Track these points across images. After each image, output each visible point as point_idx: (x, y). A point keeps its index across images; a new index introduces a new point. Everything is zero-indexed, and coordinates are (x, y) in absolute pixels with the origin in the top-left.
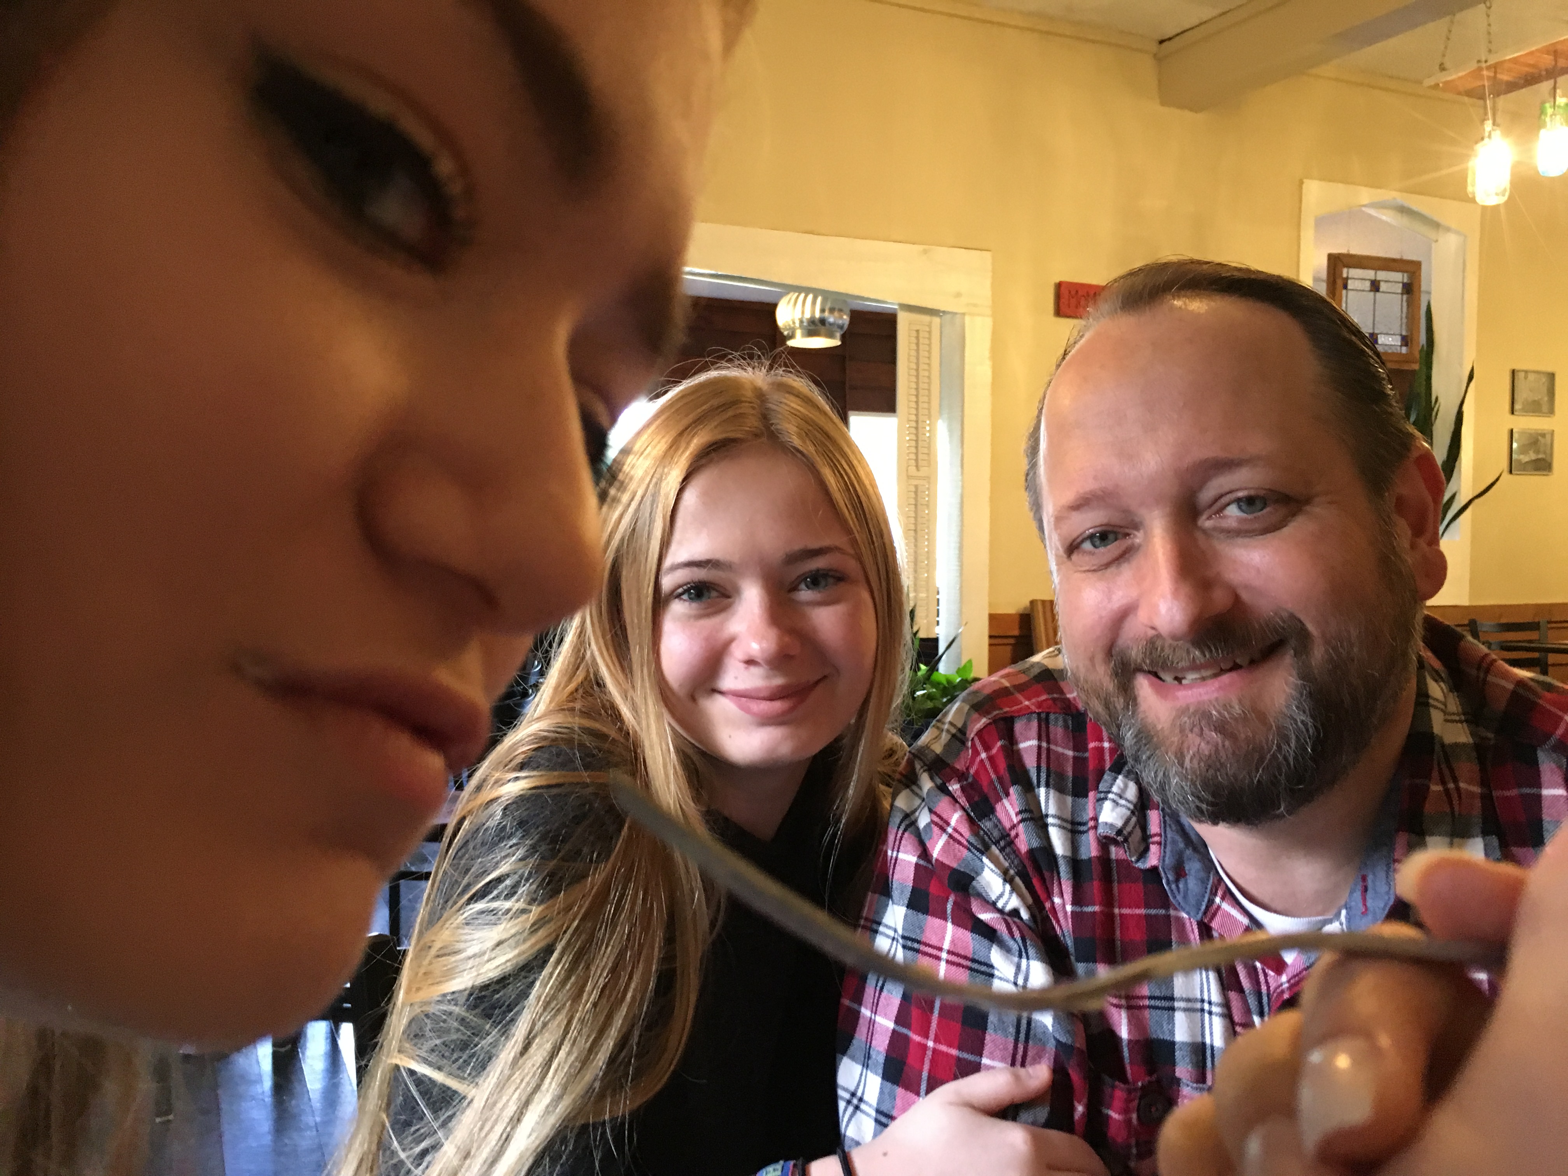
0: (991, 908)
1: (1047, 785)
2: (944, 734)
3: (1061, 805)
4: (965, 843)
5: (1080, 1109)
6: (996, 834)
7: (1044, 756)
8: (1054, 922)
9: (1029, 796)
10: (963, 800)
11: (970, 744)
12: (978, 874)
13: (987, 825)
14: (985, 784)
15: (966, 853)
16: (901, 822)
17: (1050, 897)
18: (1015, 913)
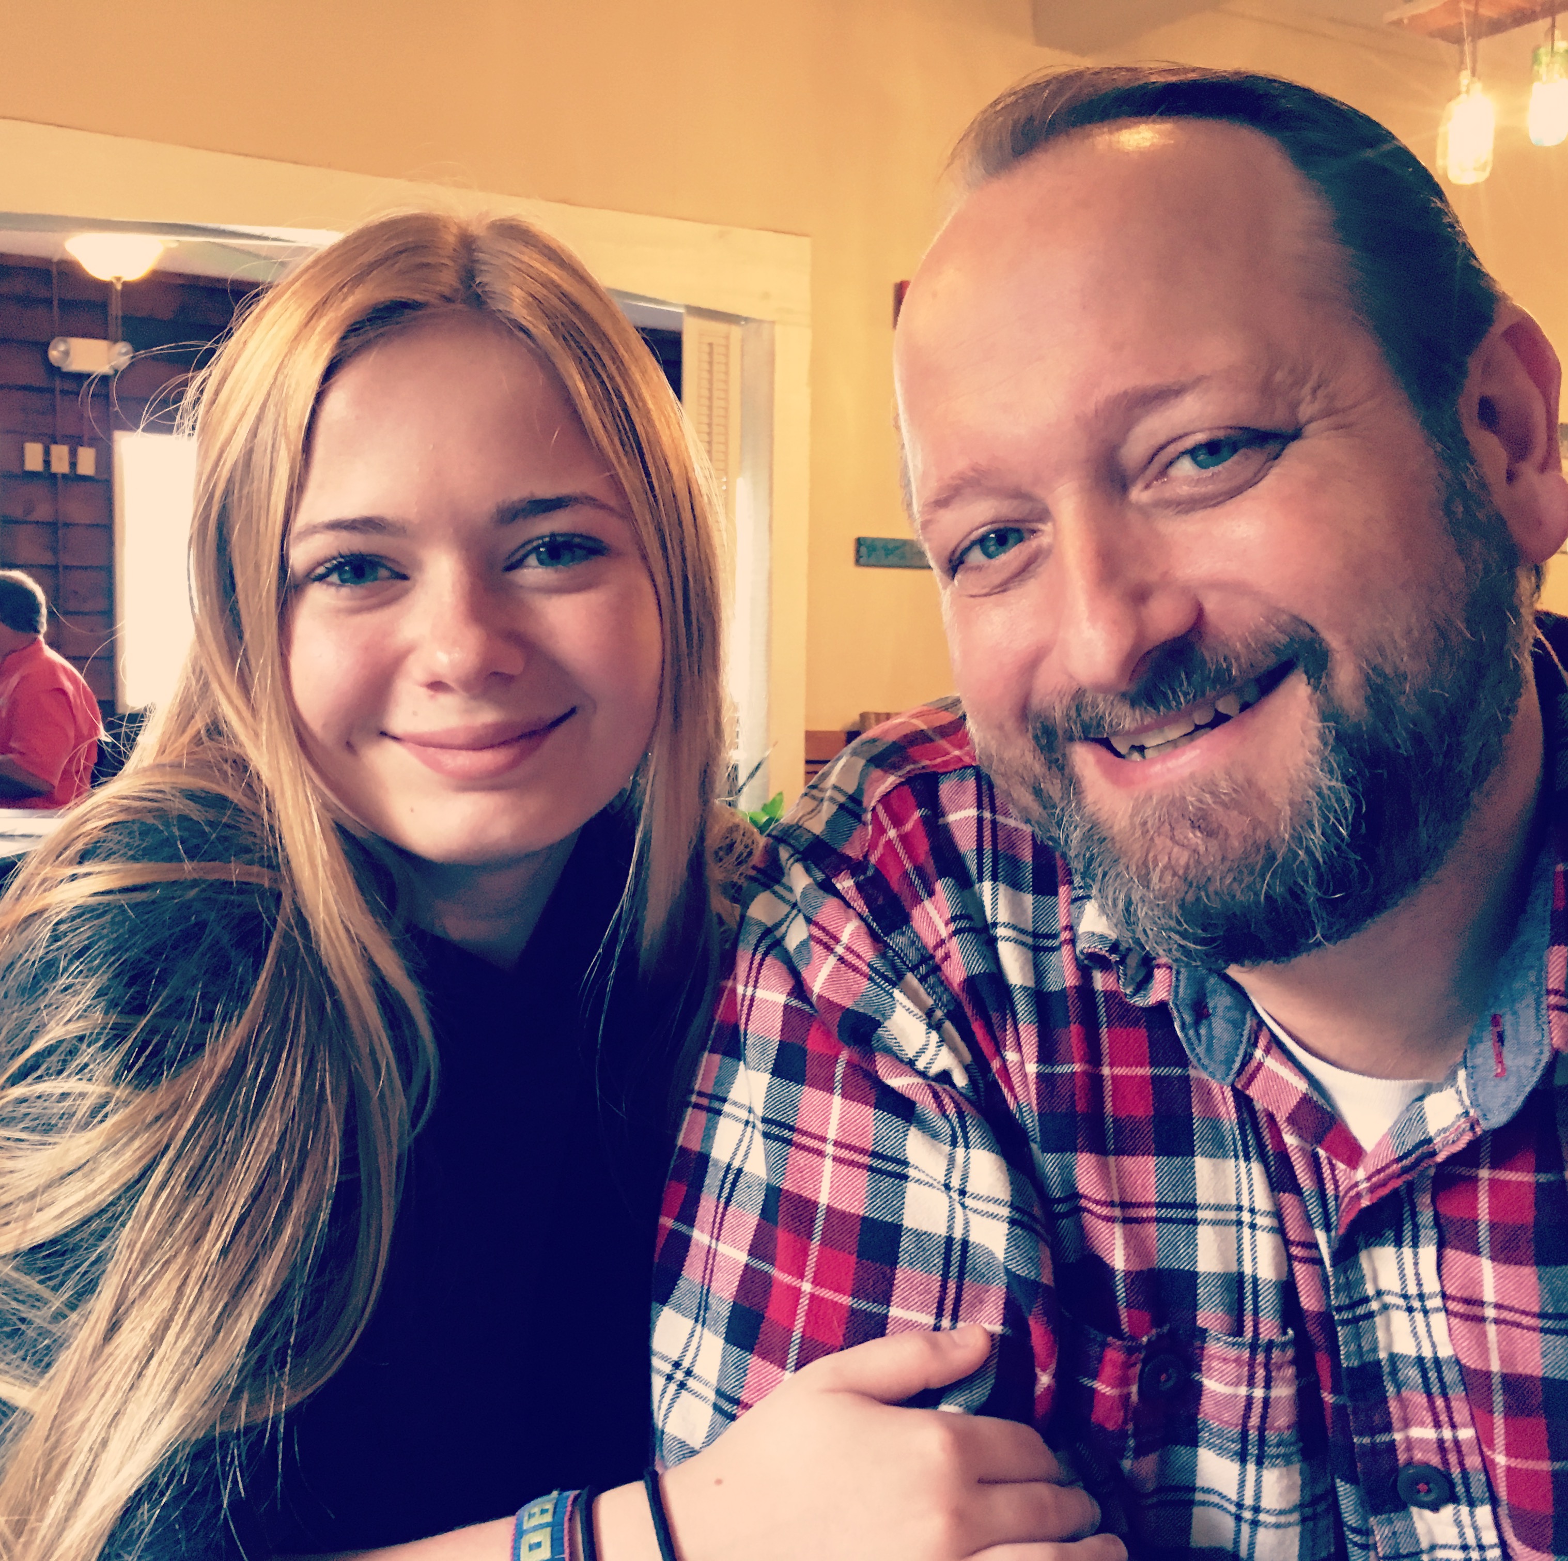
0: (907, 1068)
1: (995, 878)
2: (826, 804)
3: (1016, 907)
4: (865, 969)
5: (1045, 1380)
6: (913, 955)
7: (987, 833)
8: (1005, 1091)
9: (966, 893)
10: (859, 904)
11: (869, 816)
12: (886, 1017)
13: (898, 941)
14: (894, 879)
15: (866, 983)
16: (760, 941)
17: (999, 1050)
18: (945, 1077)
